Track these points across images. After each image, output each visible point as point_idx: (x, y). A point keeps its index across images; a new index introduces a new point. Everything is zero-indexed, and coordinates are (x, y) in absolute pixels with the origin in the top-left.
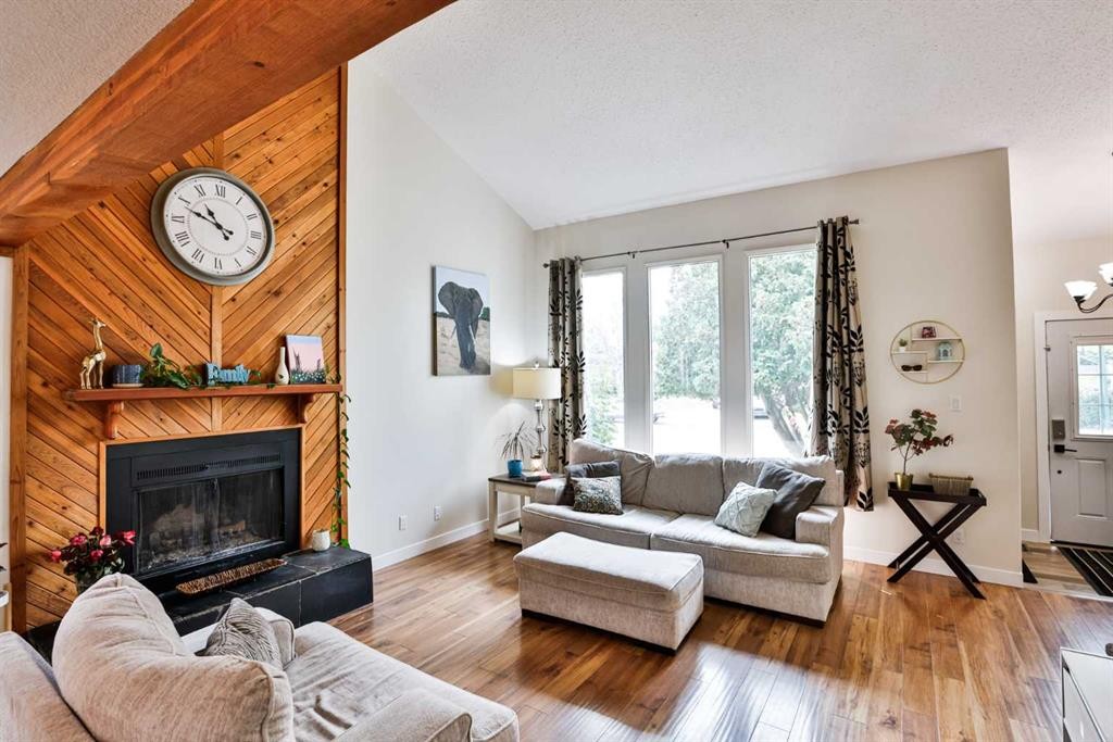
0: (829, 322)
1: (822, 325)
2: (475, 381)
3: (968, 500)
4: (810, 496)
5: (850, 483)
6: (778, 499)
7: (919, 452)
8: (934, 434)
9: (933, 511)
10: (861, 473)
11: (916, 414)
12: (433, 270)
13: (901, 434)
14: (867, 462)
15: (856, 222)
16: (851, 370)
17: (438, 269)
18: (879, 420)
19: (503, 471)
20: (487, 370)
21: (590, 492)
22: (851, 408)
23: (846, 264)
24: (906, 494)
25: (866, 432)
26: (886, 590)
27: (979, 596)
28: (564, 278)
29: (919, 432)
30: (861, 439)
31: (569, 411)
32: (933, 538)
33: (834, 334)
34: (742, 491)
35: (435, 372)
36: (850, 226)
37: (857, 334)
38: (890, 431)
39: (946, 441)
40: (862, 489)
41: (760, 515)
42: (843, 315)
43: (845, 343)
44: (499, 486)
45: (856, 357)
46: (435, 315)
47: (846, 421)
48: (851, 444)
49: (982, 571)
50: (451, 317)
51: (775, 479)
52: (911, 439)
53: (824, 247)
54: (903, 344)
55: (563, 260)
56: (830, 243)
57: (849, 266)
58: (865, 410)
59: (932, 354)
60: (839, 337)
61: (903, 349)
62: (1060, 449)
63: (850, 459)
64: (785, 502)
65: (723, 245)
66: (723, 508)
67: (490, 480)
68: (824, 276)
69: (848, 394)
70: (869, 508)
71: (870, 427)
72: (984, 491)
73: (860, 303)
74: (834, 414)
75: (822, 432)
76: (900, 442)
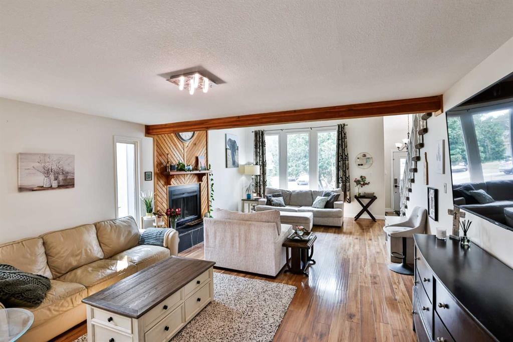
0: (340, 152)
1: (338, 153)
2: (235, 169)
3: (373, 198)
4: (336, 198)
5: (345, 196)
6: (329, 199)
7: (362, 187)
8: (366, 182)
9: (365, 201)
10: (348, 193)
11: (361, 177)
12: (226, 135)
13: (358, 182)
14: (349, 190)
15: (347, 125)
16: (345, 165)
17: (227, 135)
18: (352, 179)
19: (245, 197)
20: (238, 167)
21: (276, 201)
22: (345, 176)
23: (344, 137)
24: (359, 198)
25: (349, 182)
26: (354, 222)
27: (375, 221)
28: (259, 136)
29: (362, 182)
30: (348, 184)
31: (261, 179)
32: (365, 209)
33: (341, 156)
34: (319, 198)
35: (227, 167)
36: (346, 126)
37: (347, 156)
38: (355, 181)
39: (368, 184)
40: (348, 197)
41: (325, 203)
42: (344, 150)
43: (344, 158)
44: (245, 202)
45: (347, 162)
46: (226, 149)
47: (344, 179)
48: (345, 186)
49: (376, 217)
50: (230, 149)
51: (327, 194)
52: (360, 184)
53: (339, 132)
54: (358, 158)
55: (259, 131)
56: (340, 130)
57: (345, 137)
58: (349, 176)
59: (365, 161)
60: (343, 157)
61: (358, 160)
62: (396, 186)
63: (345, 189)
64: (330, 200)
65: (310, 129)
66: (314, 203)
67: (242, 200)
68: (338, 140)
69: (345, 172)
70: (350, 202)
71: (350, 181)
72: (376, 196)
73: (348, 147)
74: (341, 177)
75: (338, 183)
76: (357, 184)
